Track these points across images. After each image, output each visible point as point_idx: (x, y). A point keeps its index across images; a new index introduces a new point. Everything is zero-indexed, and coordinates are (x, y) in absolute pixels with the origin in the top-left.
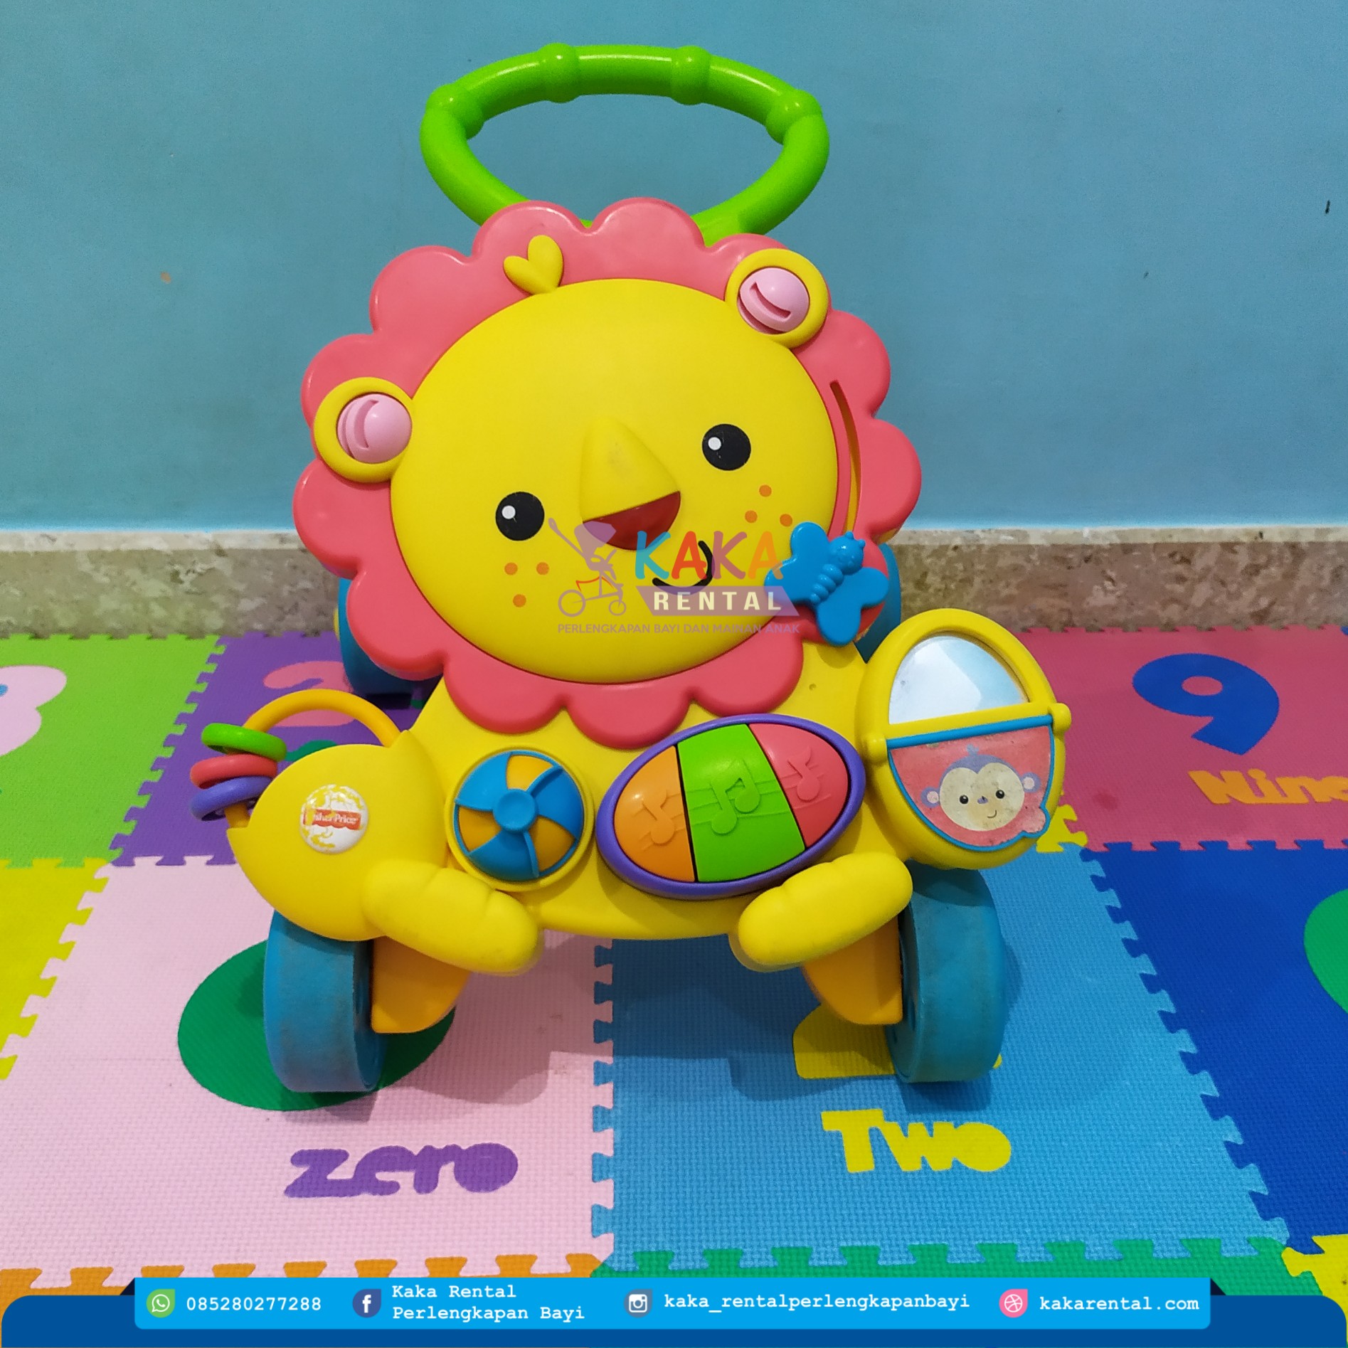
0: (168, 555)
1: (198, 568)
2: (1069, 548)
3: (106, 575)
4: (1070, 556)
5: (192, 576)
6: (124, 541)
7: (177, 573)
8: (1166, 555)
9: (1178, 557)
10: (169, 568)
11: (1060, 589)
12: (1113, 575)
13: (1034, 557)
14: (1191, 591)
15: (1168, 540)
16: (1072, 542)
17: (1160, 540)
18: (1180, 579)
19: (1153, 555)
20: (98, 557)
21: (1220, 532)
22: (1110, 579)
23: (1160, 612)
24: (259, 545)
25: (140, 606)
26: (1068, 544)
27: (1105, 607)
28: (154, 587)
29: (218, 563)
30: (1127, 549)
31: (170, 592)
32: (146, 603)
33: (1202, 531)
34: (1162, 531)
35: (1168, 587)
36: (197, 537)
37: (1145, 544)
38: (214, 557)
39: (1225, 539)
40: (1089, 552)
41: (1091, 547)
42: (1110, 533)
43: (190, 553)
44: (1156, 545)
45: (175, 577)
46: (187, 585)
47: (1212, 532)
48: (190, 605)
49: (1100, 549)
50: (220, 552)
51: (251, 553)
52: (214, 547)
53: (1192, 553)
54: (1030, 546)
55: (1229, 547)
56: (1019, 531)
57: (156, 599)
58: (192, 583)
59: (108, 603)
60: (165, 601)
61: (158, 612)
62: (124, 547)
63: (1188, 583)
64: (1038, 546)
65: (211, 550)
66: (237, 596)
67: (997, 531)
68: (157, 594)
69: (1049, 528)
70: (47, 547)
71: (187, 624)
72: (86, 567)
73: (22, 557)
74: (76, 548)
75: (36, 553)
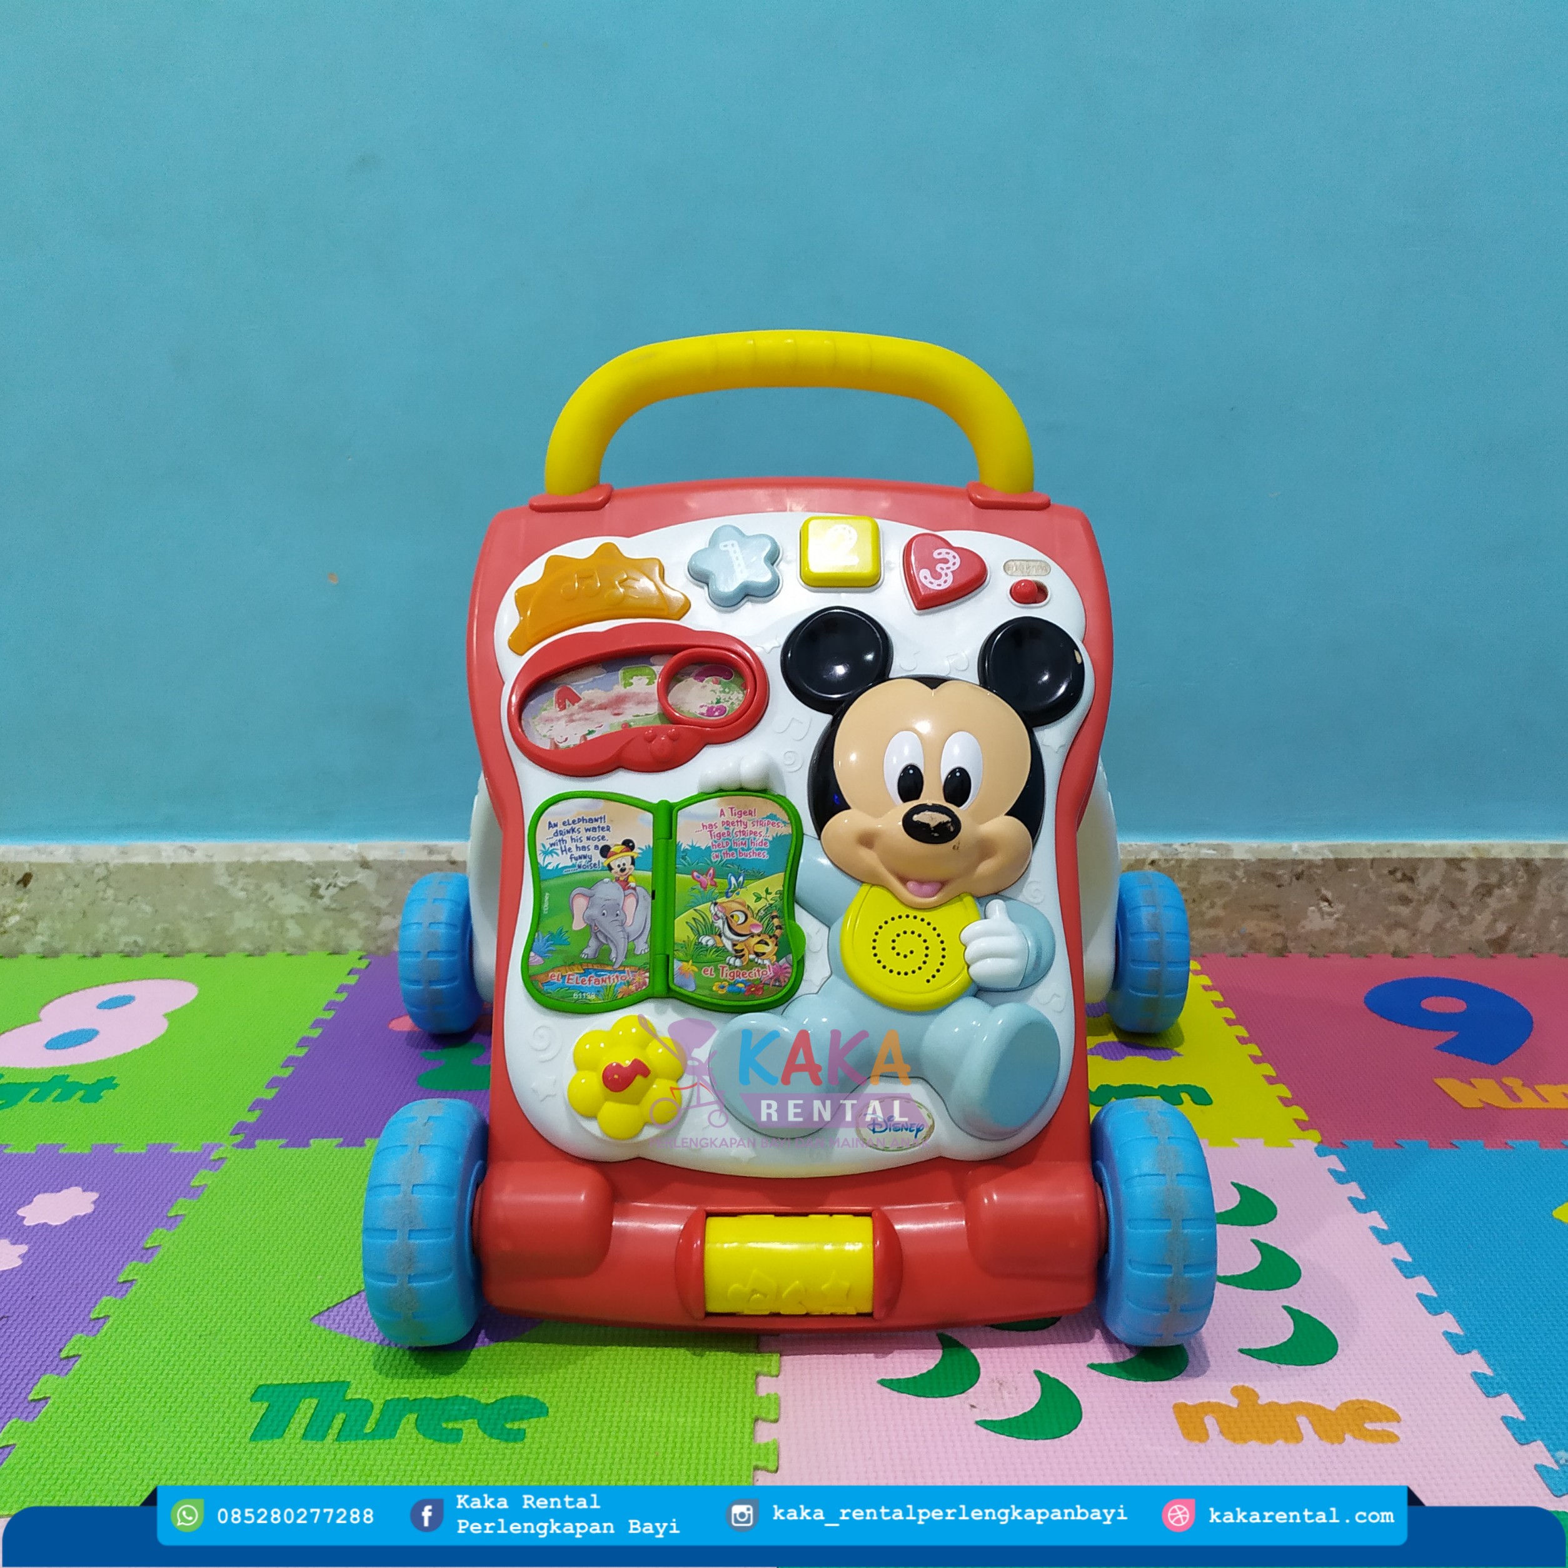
0: (309, 868)
1: (341, 882)
2: (1277, 864)
3: (243, 889)
4: (1280, 872)
6: (266, 852)
7: (318, 887)
8: (1385, 871)
9: (1399, 875)
10: (309, 881)
11: (1271, 910)
12: (1329, 895)
13: (1240, 873)
14: (1418, 914)
15: (1387, 855)
16: (1280, 857)
17: (1377, 856)
18: (1405, 900)
19: (1370, 871)
20: (237, 869)
21: (1443, 847)
22: (1327, 900)
23: (1385, 938)
24: (405, 857)
25: (275, 923)
26: (1276, 860)
27: (1323, 931)
28: (292, 902)
29: (361, 876)
30: (1341, 864)
31: (308, 909)
32: (282, 920)
33: (1423, 845)
34: (1378, 846)
35: (1392, 909)
36: (341, 849)
37: (1361, 860)
38: (358, 869)
39: (1450, 856)
40: (1300, 869)
41: (1302, 862)
42: (1321, 848)
43: (333, 865)
44: (1373, 861)
45: (315, 891)
46: (326, 901)
47: (1433, 846)
48: (329, 923)
49: (1311, 864)
50: (365, 864)
51: (396, 866)
52: (358, 858)
53: (1415, 870)
54: (1233, 860)
55: (1455, 863)
56: (1222, 845)
57: (292, 917)
58: (333, 898)
59: (243, 920)
60: (301, 918)
61: (294, 930)
62: (265, 858)
63: (1414, 904)
64: (1243, 860)
65: (355, 861)
66: (379, 913)
67: (1197, 845)
68: (295, 911)
69: (1254, 843)
70: (185, 858)
71: (322, 945)
72: (223, 880)
73: (157, 869)
74: (215, 860)
75: (173, 865)
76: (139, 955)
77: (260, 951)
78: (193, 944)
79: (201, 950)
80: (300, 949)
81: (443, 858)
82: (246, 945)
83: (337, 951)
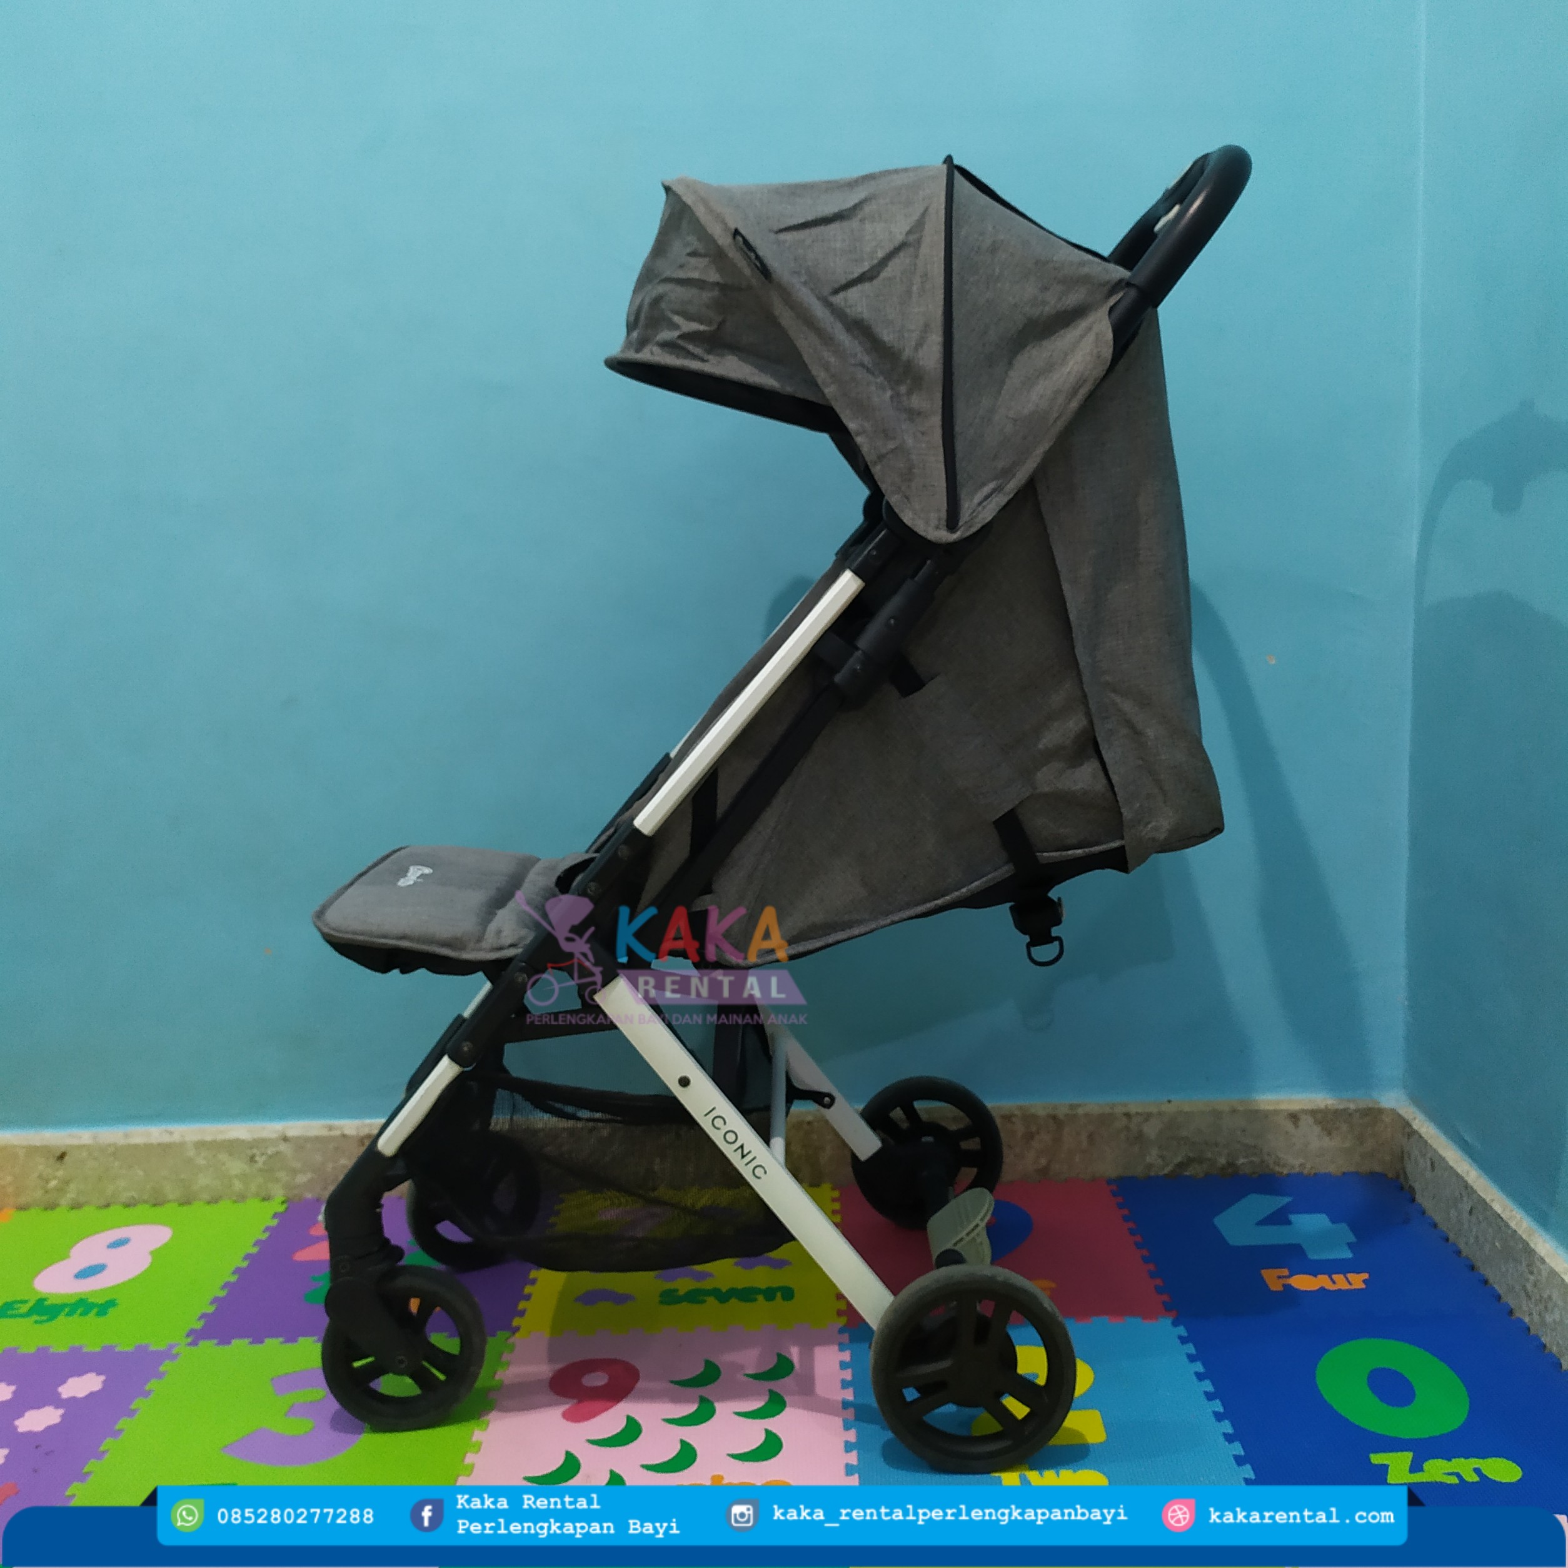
0: (249, 1142)
1: (270, 1151)
3: (205, 1159)
5: (264, 1158)
7: (254, 1156)
10: (249, 1152)
20: (200, 1145)
24: (313, 1133)
25: (225, 1181)
28: (236, 1167)
29: (283, 1147)
31: (248, 1170)
32: (230, 1179)
36: (270, 1128)
38: (281, 1143)
43: (264, 1140)
45: (252, 1159)
46: (260, 1165)
48: (261, 1180)
50: (285, 1139)
51: (307, 1139)
52: (282, 1136)
57: (236, 1176)
58: (264, 1163)
59: (204, 1180)
60: (243, 1177)
61: (238, 1186)
62: (220, 1137)
65: (279, 1138)
66: (294, 1172)
68: (239, 1172)
70: (166, 1139)
71: (257, 1195)
72: (191, 1153)
73: (148, 1147)
74: (187, 1139)
75: (159, 1144)
76: (135, 1205)
77: (214, 1200)
78: (171, 1197)
79: (175, 1201)
80: (241, 1198)
81: (337, 1133)
82: (206, 1196)
83: (266, 1198)
